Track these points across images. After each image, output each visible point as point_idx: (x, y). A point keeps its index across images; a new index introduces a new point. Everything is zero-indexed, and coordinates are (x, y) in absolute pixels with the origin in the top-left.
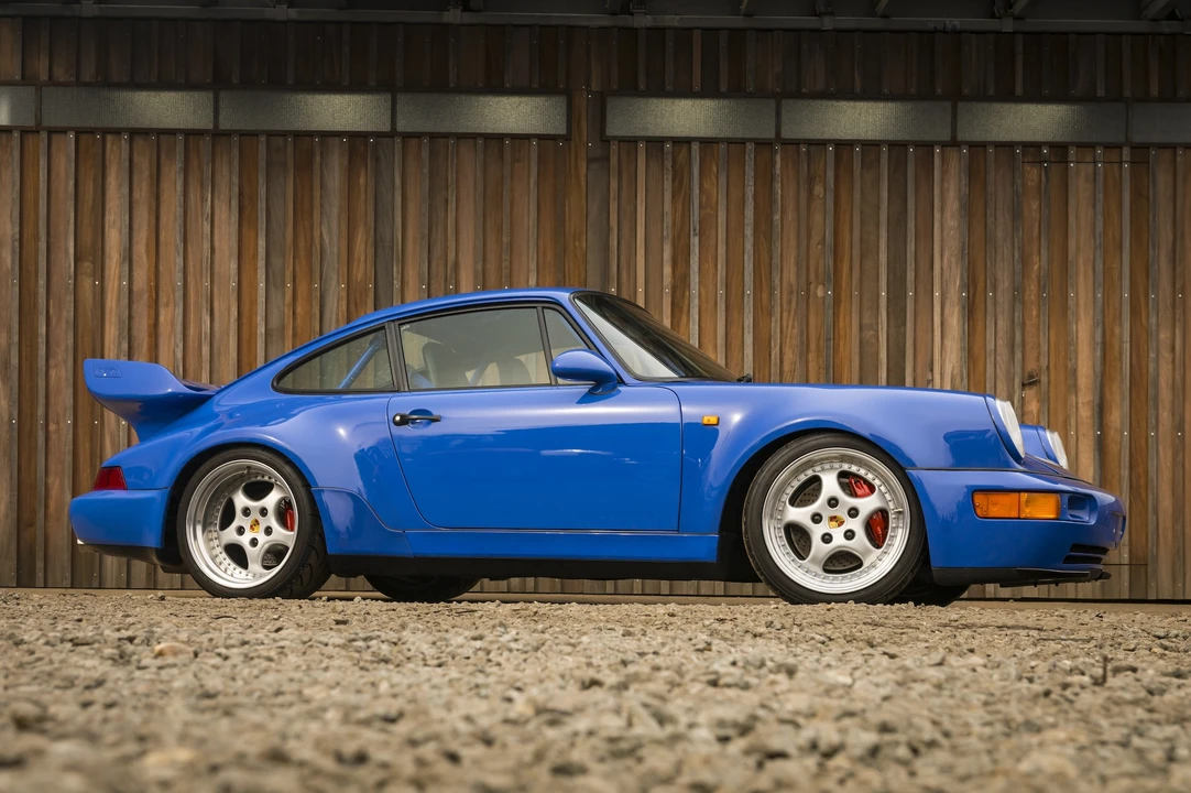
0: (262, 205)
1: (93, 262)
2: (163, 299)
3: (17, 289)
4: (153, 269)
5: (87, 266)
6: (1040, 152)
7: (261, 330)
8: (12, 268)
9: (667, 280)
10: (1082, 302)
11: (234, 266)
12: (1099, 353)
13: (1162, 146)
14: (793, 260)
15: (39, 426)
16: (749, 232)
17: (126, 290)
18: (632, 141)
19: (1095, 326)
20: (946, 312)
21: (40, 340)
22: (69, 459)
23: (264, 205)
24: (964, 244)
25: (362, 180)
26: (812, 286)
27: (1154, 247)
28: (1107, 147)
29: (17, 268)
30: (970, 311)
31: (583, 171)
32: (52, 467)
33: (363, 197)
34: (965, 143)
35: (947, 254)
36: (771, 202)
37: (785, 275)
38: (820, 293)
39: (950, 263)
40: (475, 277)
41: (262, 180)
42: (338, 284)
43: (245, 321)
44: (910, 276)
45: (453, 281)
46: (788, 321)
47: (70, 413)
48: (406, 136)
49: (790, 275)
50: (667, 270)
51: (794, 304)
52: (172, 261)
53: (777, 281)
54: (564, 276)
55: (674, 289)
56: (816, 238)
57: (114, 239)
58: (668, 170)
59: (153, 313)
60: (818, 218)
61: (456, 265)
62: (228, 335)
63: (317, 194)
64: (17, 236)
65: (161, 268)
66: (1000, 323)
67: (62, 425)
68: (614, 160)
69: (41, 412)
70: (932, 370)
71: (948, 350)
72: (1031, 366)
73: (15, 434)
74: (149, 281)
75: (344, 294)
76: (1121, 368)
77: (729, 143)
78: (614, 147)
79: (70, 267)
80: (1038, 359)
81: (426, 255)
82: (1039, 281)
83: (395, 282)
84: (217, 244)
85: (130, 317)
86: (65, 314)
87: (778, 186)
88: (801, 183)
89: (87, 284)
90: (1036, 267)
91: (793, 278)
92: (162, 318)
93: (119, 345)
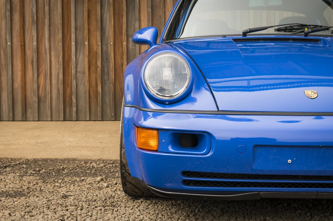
93: (6, 6)
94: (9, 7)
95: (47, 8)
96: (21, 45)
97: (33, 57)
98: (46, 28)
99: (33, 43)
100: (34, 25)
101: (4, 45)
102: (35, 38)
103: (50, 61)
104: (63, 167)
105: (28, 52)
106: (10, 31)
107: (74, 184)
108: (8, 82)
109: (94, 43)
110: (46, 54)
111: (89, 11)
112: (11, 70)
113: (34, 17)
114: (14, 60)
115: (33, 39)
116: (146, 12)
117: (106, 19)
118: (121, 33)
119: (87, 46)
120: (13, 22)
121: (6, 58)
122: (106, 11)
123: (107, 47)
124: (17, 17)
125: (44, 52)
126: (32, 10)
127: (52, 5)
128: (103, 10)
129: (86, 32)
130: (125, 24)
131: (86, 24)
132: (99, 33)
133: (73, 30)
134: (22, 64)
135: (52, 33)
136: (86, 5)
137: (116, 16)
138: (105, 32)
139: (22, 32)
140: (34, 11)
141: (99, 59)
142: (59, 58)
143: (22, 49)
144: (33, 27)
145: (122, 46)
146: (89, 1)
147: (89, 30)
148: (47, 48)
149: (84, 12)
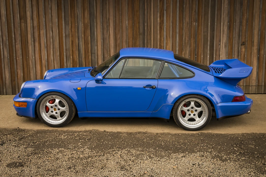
94: (33, 39)
95: (51, 40)
96: (40, 58)
97: (46, 64)
98: (52, 50)
99: (45, 57)
100: (46, 48)
101: (31, 58)
102: (46, 55)
103: (54, 66)
104: (47, 140)
105: (43, 62)
106: (34, 51)
107: (47, 155)
108: (34, 76)
109: (75, 57)
110: (52, 62)
111: (72, 42)
112: (35, 70)
113: (45, 44)
114: (37, 66)
115: (45, 55)
116: (100, 42)
117: (81, 45)
118: (88, 52)
119: (72, 58)
120: (35, 47)
121: (32, 64)
122: (81, 41)
123: (82, 59)
124: (37, 44)
126: (44, 41)
127: (54, 39)
128: (79, 41)
129: (71, 52)
130: (90, 47)
131: (71, 48)
132: (77, 52)
133: (65, 51)
134: (40, 67)
135: (54, 52)
136: (71, 38)
137: (85, 43)
138: (80, 52)
139: (40, 51)
140: (45, 41)
141: (78, 65)
142: (58, 64)
143: (40, 60)
144: (45, 49)
145: (89, 58)
146: (72, 36)
147: (72, 50)
148: (52, 59)
149: (69, 41)
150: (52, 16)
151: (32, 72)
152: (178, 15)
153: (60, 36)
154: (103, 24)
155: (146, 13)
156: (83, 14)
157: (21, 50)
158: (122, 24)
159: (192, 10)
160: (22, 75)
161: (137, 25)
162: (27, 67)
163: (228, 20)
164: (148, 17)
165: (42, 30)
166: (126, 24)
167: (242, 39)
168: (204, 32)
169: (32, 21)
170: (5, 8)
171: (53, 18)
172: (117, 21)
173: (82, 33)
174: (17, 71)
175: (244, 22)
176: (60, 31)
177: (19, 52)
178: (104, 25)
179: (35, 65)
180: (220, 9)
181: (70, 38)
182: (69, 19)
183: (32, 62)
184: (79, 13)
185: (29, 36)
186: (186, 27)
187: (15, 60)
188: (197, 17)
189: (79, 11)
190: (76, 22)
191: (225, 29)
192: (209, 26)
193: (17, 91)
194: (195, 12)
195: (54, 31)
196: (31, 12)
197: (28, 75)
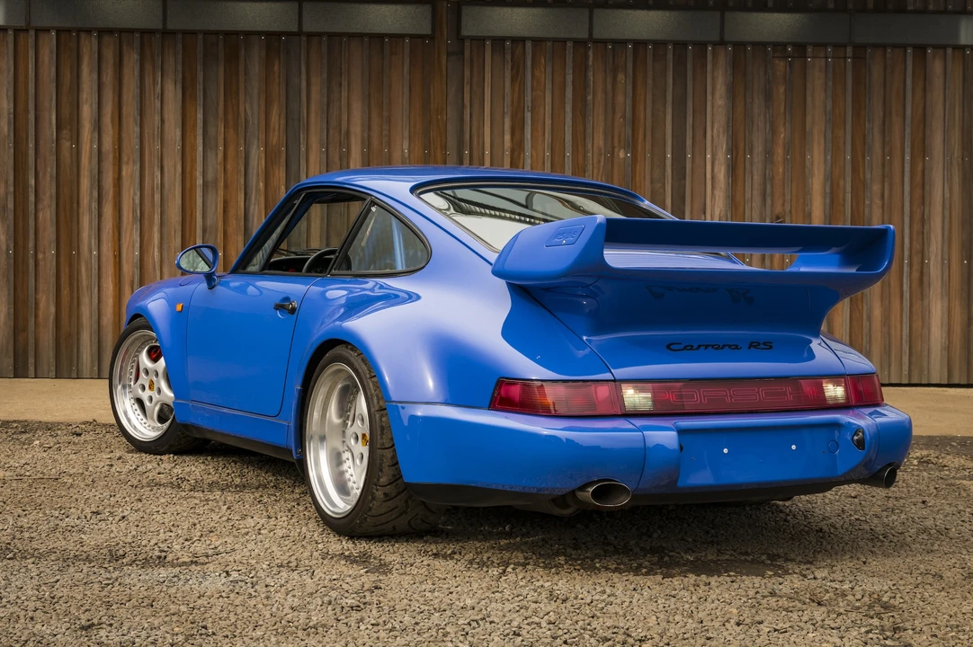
0: (200, 87)
1: (70, 130)
2: (125, 158)
3: (12, 151)
4: (116, 136)
5: (65, 133)
6: (786, 50)
7: (200, 182)
8: (9, 135)
9: (508, 144)
10: (816, 163)
11: (179, 133)
12: (828, 200)
13: (875, 46)
14: (601, 130)
15: (30, 256)
16: (569, 108)
17: (96, 151)
18: (480, 40)
19: (826, 179)
20: (716, 170)
21: (30, 190)
22: (53, 280)
23: (202, 87)
24: (729, 119)
25: (276, 68)
26: (616, 150)
27: (869, 121)
28: (836, 46)
29: (12, 134)
30: (733, 169)
31: (444, 62)
32: (41, 286)
33: (277, 80)
34: (730, 43)
35: (716, 126)
36: (586, 86)
37: (595, 141)
38: (622, 155)
39: (719, 132)
40: (363, 142)
41: (199, 68)
42: (258, 147)
43: (188, 175)
44: (689, 142)
45: (346, 145)
46: (598, 175)
47: (54, 245)
48: (310, 35)
49: (600, 141)
50: (507, 137)
51: (602, 164)
52: (132, 129)
53: (590, 146)
54: (430, 143)
55: (512, 151)
56: (618, 115)
57: (87, 112)
58: (508, 62)
59: (117, 169)
60: (620, 99)
61: (348, 133)
62: (174, 185)
63: (242, 78)
64: (12, 111)
65: (123, 135)
66: (755, 177)
67: (47, 254)
68: (467, 54)
69: (31, 244)
70: (705, 213)
71: (717, 198)
72: (778, 209)
73: (12, 261)
74: (114, 145)
75: (263, 155)
76: (844, 211)
77: (554, 41)
78: (467, 44)
79: (52, 135)
80: (783, 205)
81: (325, 126)
82: (784, 147)
83: (302, 146)
84: (166, 116)
85: (100, 172)
86: (49, 170)
87: (590, 74)
88: (608, 72)
89: (66, 145)
90: (782, 136)
91: (601, 143)
92: (124, 173)
93: (91, 194)
94: (95, 195)
95: (157, 197)
96: (115, 256)
97: (133, 277)
98: (156, 229)
99: (133, 253)
100: (136, 223)
101: (87, 255)
102: (138, 245)
105: (126, 268)
106: (97, 232)
109: (234, 253)
110: (155, 271)
111: (226, 203)
112: (97, 295)
113: (136, 211)
114: (103, 280)
115: (133, 246)
117: (253, 216)
119: (222, 258)
120: (103, 218)
121: (89, 276)
122: (253, 202)
124: (108, 210)
125: (151, 267)
126: (133, 199)
127: (165, 193)
128: (247, 202)
129: (221, 235)
131: (221, 224)
132: (240, 238)
133: (199, 232)
134: (115, 286)
135: (165, 236)
136: (221, 193)
139: (117, 234)
140: (137, 201)
143: (115, 263)
144: (135, 226)
146: (226, 186)
147: (225, 233)
148: (156, 260)
149: (216, 203)
150: (162, 121)
151: (85, 300)
152: (571, 124)
153: (188, 185)
154: (327, 147)
155: (467, 117)
156: (263, 116)
157: (54, 229)
158: (389, 151)
159: (614, 112)
160: (53, 309)
161: (439, 154)
162: (71, 285)
163: (727, 144)
164: (474, 130)
165: (128, 163)
166: (403, 151)
167: (772, 205)
168: (652, 183)
169: (96, 135)
170: (11, 93)
171: (167, 125)
172: (375, 143)
173: (260, 176)
174: (36, 298)
175: (779, 151)
176: (188, 169)
177: (48, 234)
178: (330, 152)
179: (97, 280)
180: (701, 111)
181: (219, 192)
182: (217, 131)
183: (89, 269)
184: (252, 114)
185: (85, 183)
186: (595, 165)
187: (31, 262)
188: (630, 132)
189: (250, 107)
190: (242, 141)
191: (720, 172)
192: (669, 163)
193: (30, 365)
194: (624, 117)
195: (166, 170)
196: (95, 106)
197: (71, 310)
